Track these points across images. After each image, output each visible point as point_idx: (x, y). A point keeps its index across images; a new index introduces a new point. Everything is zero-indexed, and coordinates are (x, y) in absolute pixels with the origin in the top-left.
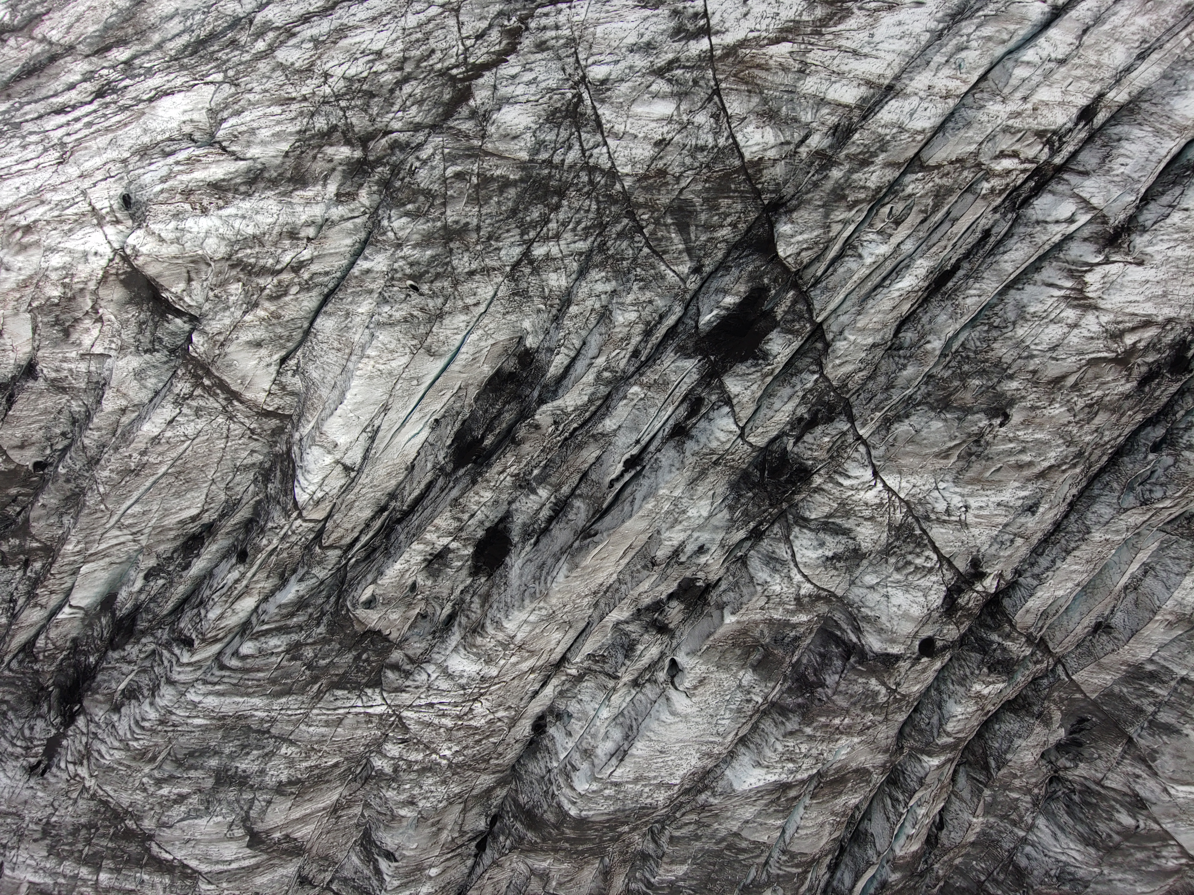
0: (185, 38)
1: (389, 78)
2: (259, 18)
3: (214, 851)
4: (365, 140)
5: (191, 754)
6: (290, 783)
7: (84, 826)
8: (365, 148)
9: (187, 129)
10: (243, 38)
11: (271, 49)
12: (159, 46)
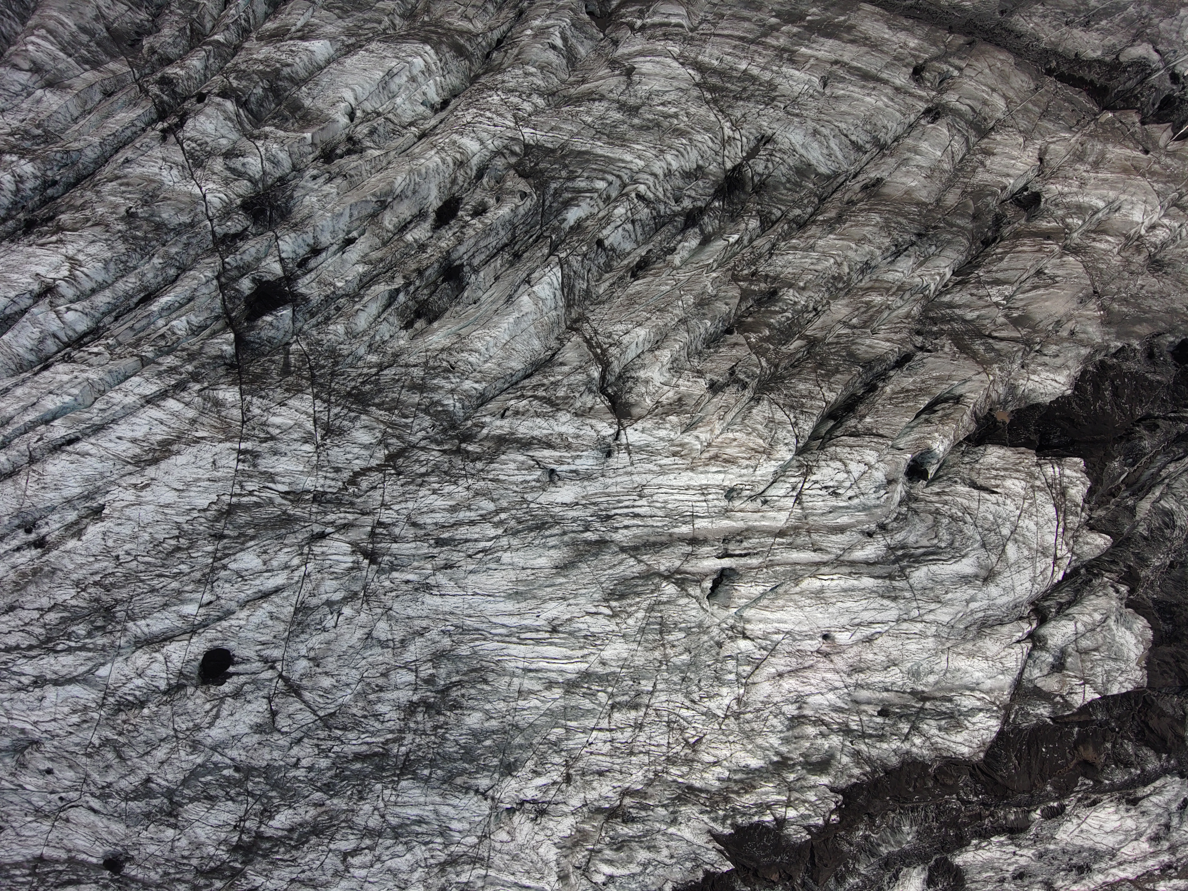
0: (547, 533)
1: (433, 479)
2: (500, 531)
3: (658, 69)
4: (458, 451)
5: (648, 128)
6: (594, 100)
7: (742, 99)
8: (459, 448)
9: (560, 483)
10: (513, 523)
11: (497, 512)
12: (565, 533)
